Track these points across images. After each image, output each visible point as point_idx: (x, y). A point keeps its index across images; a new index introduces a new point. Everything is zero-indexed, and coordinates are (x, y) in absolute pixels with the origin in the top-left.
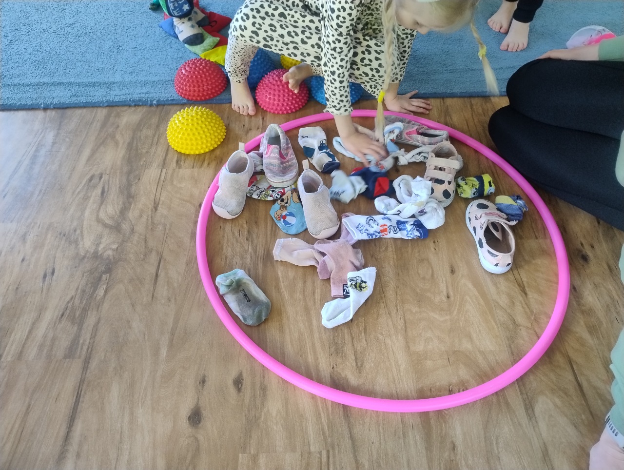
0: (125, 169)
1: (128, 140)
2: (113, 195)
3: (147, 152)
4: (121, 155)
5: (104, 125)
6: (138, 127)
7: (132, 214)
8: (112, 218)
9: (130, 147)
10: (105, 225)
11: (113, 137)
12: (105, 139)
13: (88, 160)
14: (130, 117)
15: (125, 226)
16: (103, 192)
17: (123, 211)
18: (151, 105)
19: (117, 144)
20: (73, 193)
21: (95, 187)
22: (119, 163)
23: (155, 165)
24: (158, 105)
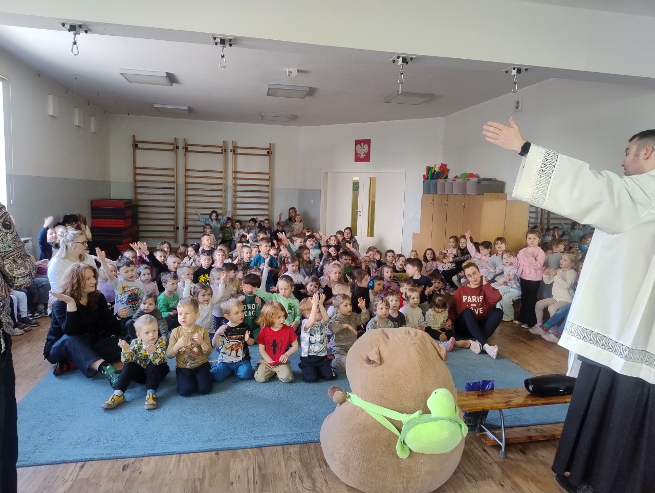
0: (305, 469)
1: (299, 458)
2: (305, 479)
3: (310, 462)
4: (299, 464)
5: (283, 453)
6: (300, 453)
7: (318, 485)
8: (310, 487)
9: (301, 460)
10: (309, 490)
11: (292, 458)
12: (289, 458)
13: (286, 467)
14: (293, 449)
15: (318, 489)
16: (300, 478)
17: (314, 484)
18: (301, 444)
19: (294, 459)
20: (287, 479)
21: (295, 477)
22: (300, 467)
23: (317, 467)
24: (304, 443)
